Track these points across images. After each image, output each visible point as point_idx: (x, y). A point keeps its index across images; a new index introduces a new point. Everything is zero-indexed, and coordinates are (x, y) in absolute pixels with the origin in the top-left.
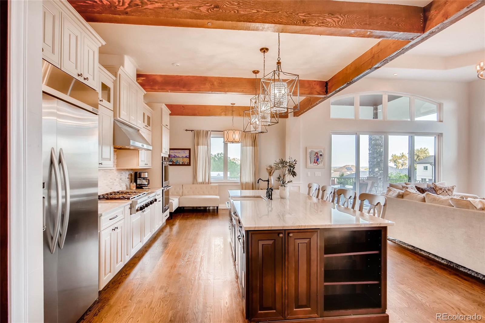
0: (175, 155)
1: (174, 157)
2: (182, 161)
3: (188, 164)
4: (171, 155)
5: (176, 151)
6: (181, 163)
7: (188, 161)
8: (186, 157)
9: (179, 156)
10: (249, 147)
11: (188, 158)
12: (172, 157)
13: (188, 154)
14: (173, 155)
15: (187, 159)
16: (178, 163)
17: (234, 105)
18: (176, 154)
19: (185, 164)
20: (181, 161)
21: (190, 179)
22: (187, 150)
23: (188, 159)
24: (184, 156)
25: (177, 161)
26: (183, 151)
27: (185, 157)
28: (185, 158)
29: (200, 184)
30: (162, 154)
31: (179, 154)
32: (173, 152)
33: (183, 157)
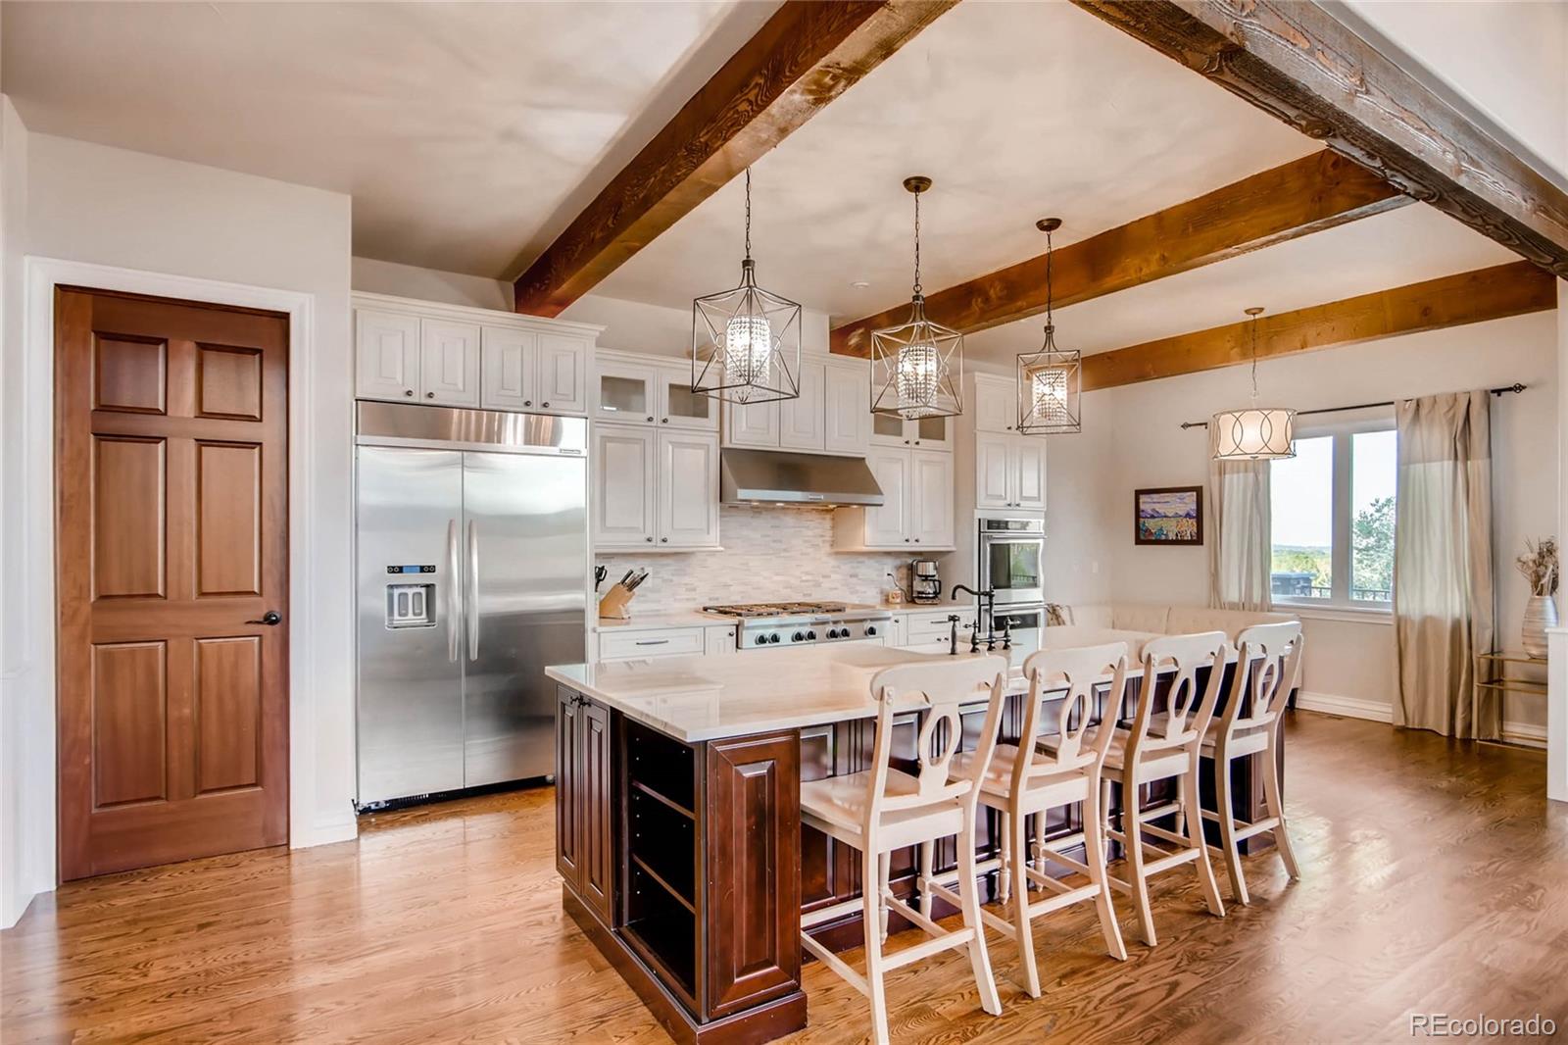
0: (1154, 510)
1: (1153, 517)
2: (1176, 531)
3: (1195, 538)
4: (1143, 511)
5: (1155, 497)
6: (1172, 536)
7: (1195, 530)
8: (1188, 515)
9: (1168, 514)
10: (1439, 463)
11: (1193, 518)
12: (1146, 517)
13: (1194, 507)
14: (1150, 512)
15: (1190, 521)
16: (1163, 537)
17: (1257, 317)
18: (1157, 507)
19: (1186, 538)
20: (1171, 530)
21: (1200, 588)
22: (1189, 494)
23: (1194, 521)
24: (1181, 513)
25: (1161, 530)
26: (1178, 494)
27: (1186, 517)
28: (1184, 520)
29: (1230, 609)
30: (976, 511)
31: (1165, 506)
32: (1149, 500)
33: (1177, 516)
